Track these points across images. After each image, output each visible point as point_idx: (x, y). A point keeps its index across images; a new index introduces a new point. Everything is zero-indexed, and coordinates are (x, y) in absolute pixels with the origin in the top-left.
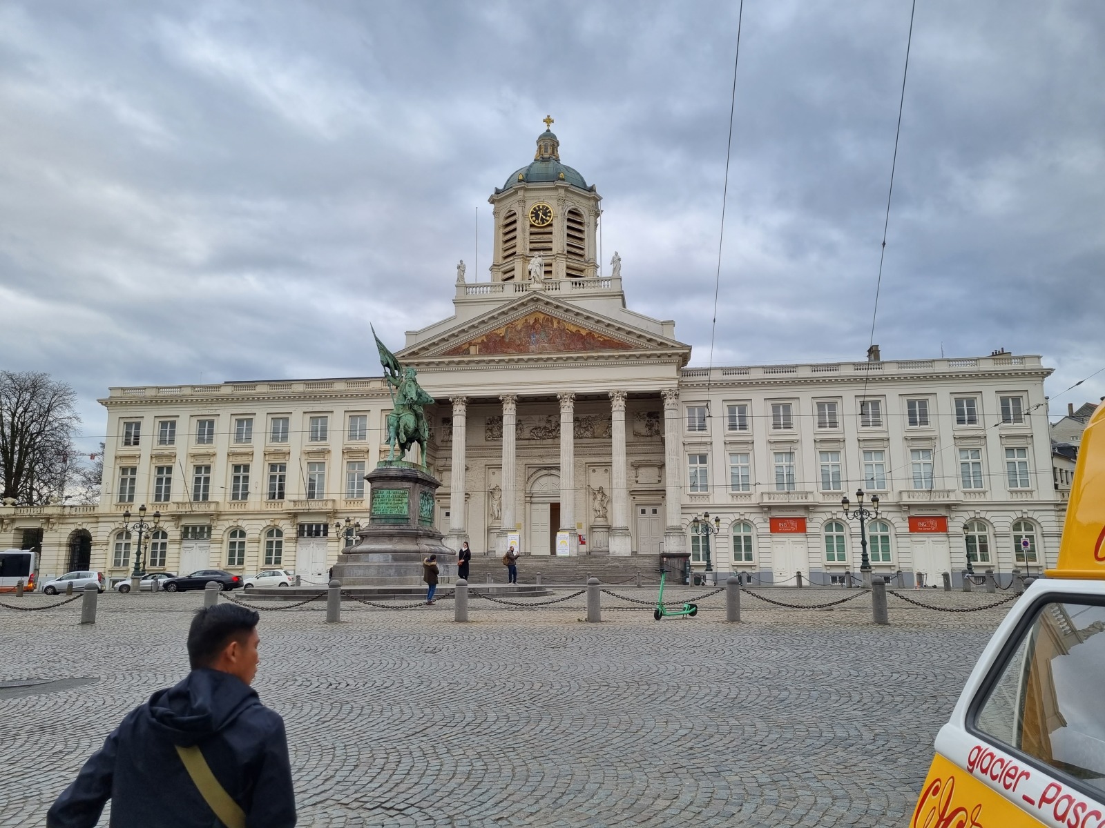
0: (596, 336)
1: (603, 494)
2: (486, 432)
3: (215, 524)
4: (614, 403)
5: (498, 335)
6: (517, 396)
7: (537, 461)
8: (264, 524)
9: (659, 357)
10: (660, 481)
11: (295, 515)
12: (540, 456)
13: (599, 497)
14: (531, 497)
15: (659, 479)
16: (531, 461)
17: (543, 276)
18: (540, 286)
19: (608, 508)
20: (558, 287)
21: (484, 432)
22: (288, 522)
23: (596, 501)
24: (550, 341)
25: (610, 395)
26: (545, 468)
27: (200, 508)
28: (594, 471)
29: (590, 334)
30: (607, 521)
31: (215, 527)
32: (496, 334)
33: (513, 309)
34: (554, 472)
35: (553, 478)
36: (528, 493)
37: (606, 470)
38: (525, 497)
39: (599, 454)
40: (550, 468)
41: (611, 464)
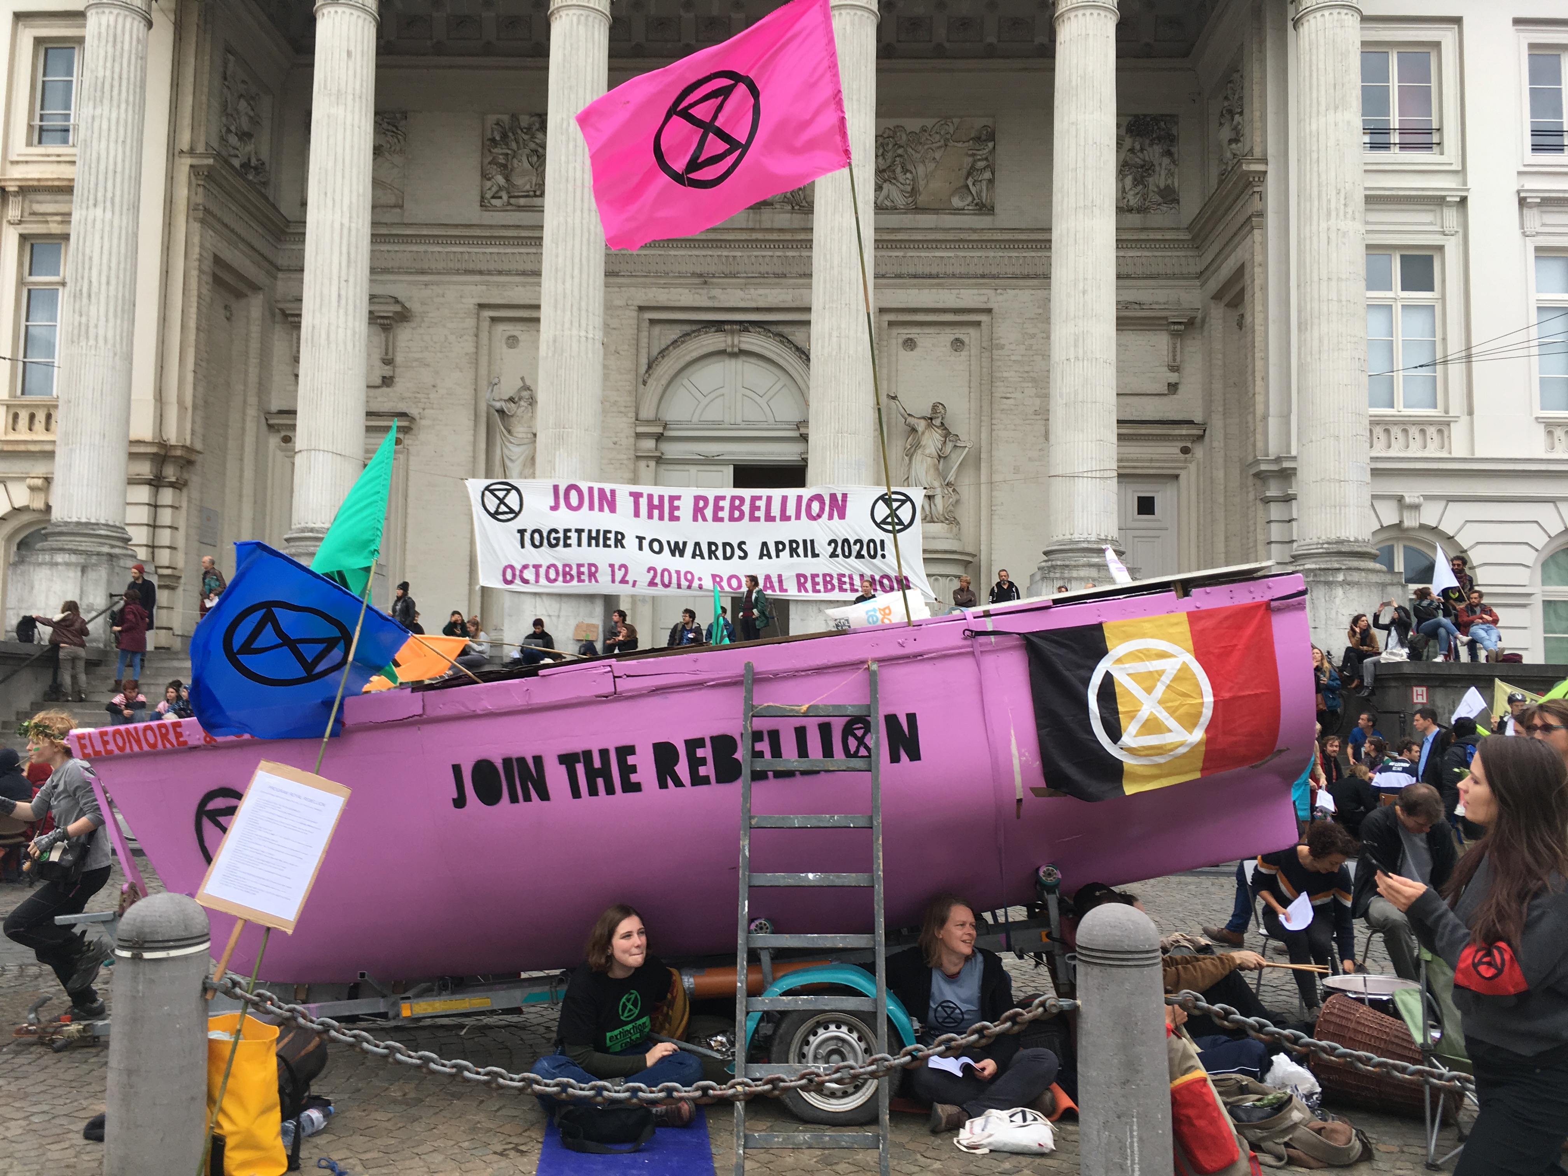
1: (947, 434)
2: (485, 176)
7: (685, 296)
10: (1173, 388)
12: (701, 276)
13: (932, 441)
14: (659, 437)
15: (1173, 377)
16: (662, 296)
19: (966, 491)
21: (477, 177)
23: (918, 457)
26: (718, 326)
28: (910, 344)
30: (958, 537)
34: (752, 341)
35: (749, 370)
36: (648, 422)
37: (958, 344)
38: (638, 436)
39: (931, 276)
40: (745, 326)
41: (983, 318)
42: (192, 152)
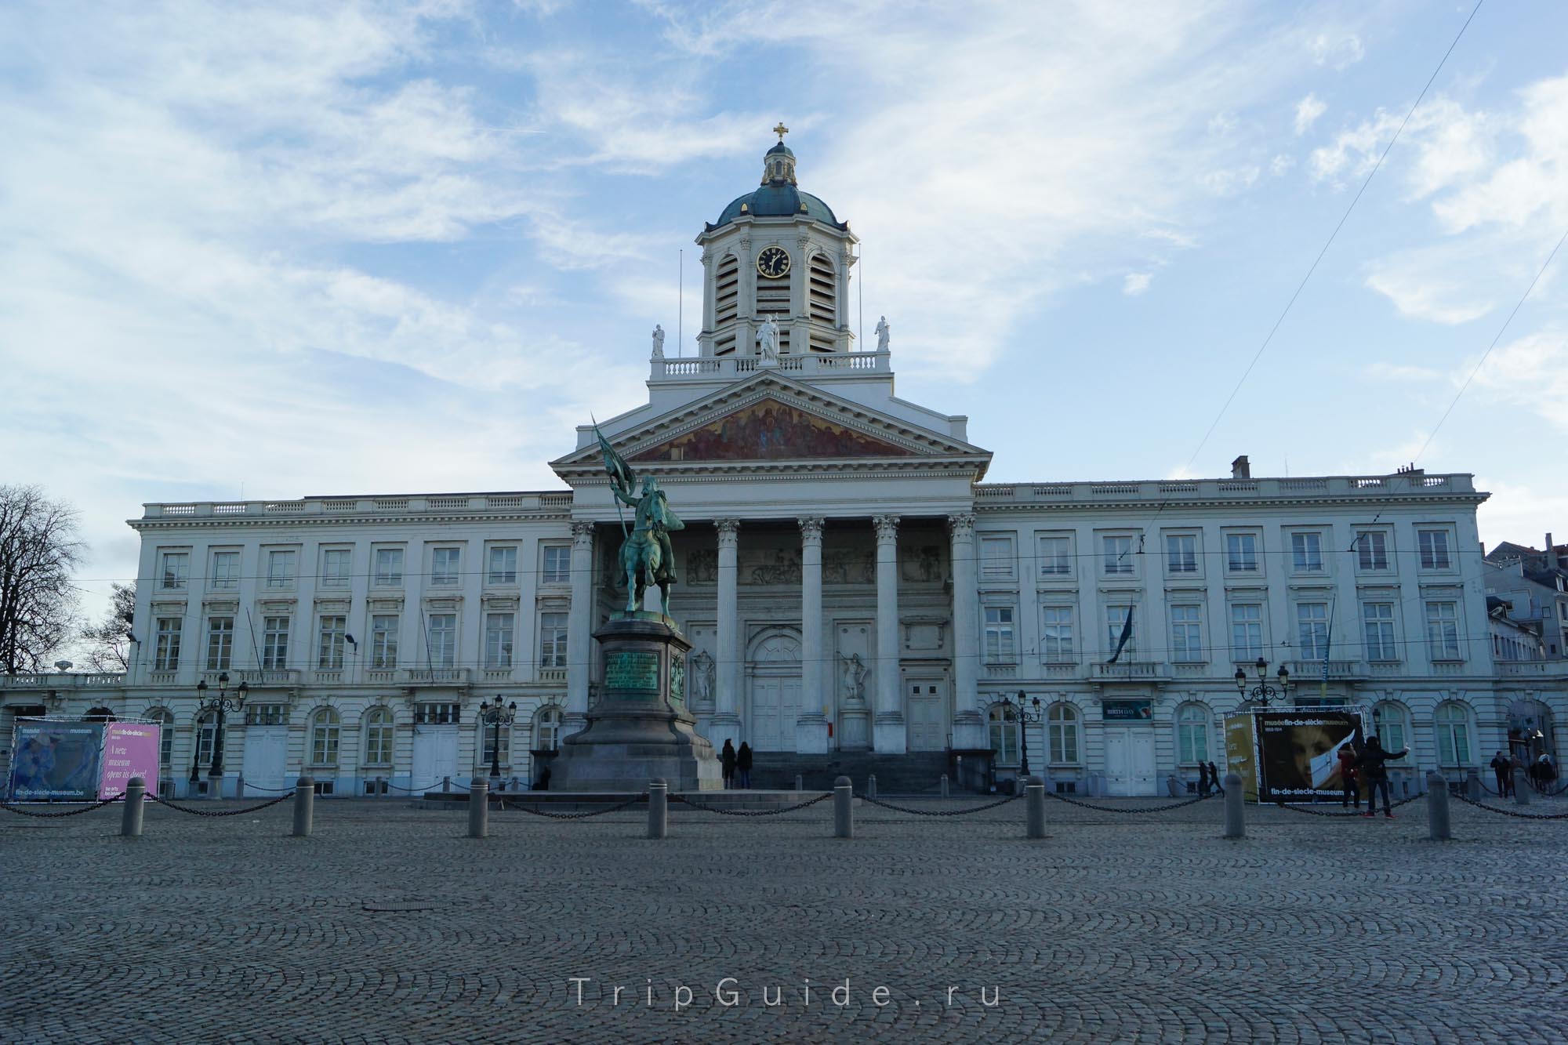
0: (855, 436)
1: (859, 664)
2: (688, 574)
3: (295, 703)
4: (881, 533)
5: (712, 433)
6: (740, 521)
7: (762, 616)
8: (366, 703)
9: (946, 467)
10: (940, 647)
11: (412, 691)
12: (768, 608)
13: (853, 668)
14: (753, 668)
15: (940, 643)
16: (754, 616)
17: (778, 349)
18: (774, 363)
19: (866, 684)
20: (798, 365)
22: (402, 700)
23: (848, 674)
24: (787, 442)
25: (876, 521)
26: (774, 626)
27: (273, 680)
28: (845, 631)
29: (846, 432)
30: (864, 703)
31: (296, 707)
32: (708, 431)
33: (735, 395)
34: (787, 632)
35: (786, 641)
36: (749, 662)
37: (863, 631)
38: (746, 668)
39: (852, 607)
40: (784, 626)
41: (872, 621)
42: (597, 584)
